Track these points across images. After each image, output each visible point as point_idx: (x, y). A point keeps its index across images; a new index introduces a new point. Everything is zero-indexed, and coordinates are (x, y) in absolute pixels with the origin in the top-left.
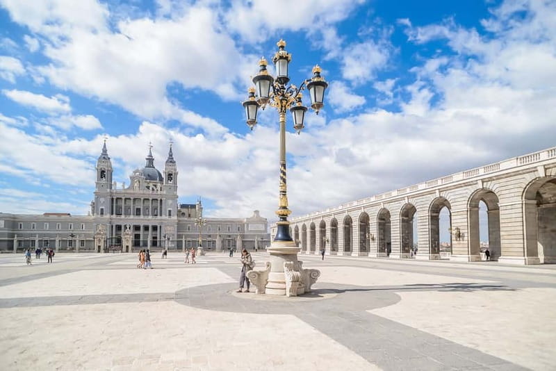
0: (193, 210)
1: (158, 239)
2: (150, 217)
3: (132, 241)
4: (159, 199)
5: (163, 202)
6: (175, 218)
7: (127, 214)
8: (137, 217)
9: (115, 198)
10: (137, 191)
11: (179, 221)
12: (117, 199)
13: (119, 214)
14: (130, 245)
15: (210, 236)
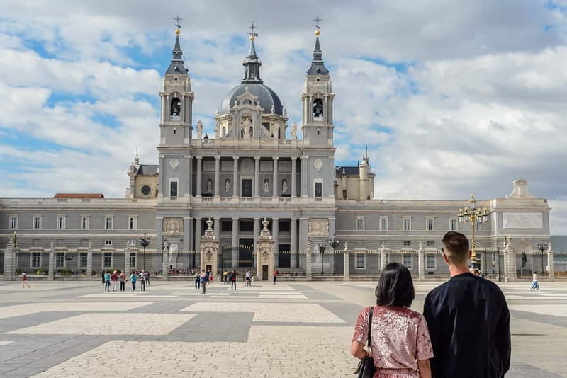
0: (353, 180)
1: (293, 251)
2: (275, 200)
3: (275, 255)
4: (294, 158)
5: (304, 165)
6: (329, 200)
7: (225, 194)
8: (246, 201)
9: (199, 158)
10: (247, 141)
11: (340, 208)
12: (204, 159)
13: (207, 195)
14: (271, 262)
15: (407, 243)
